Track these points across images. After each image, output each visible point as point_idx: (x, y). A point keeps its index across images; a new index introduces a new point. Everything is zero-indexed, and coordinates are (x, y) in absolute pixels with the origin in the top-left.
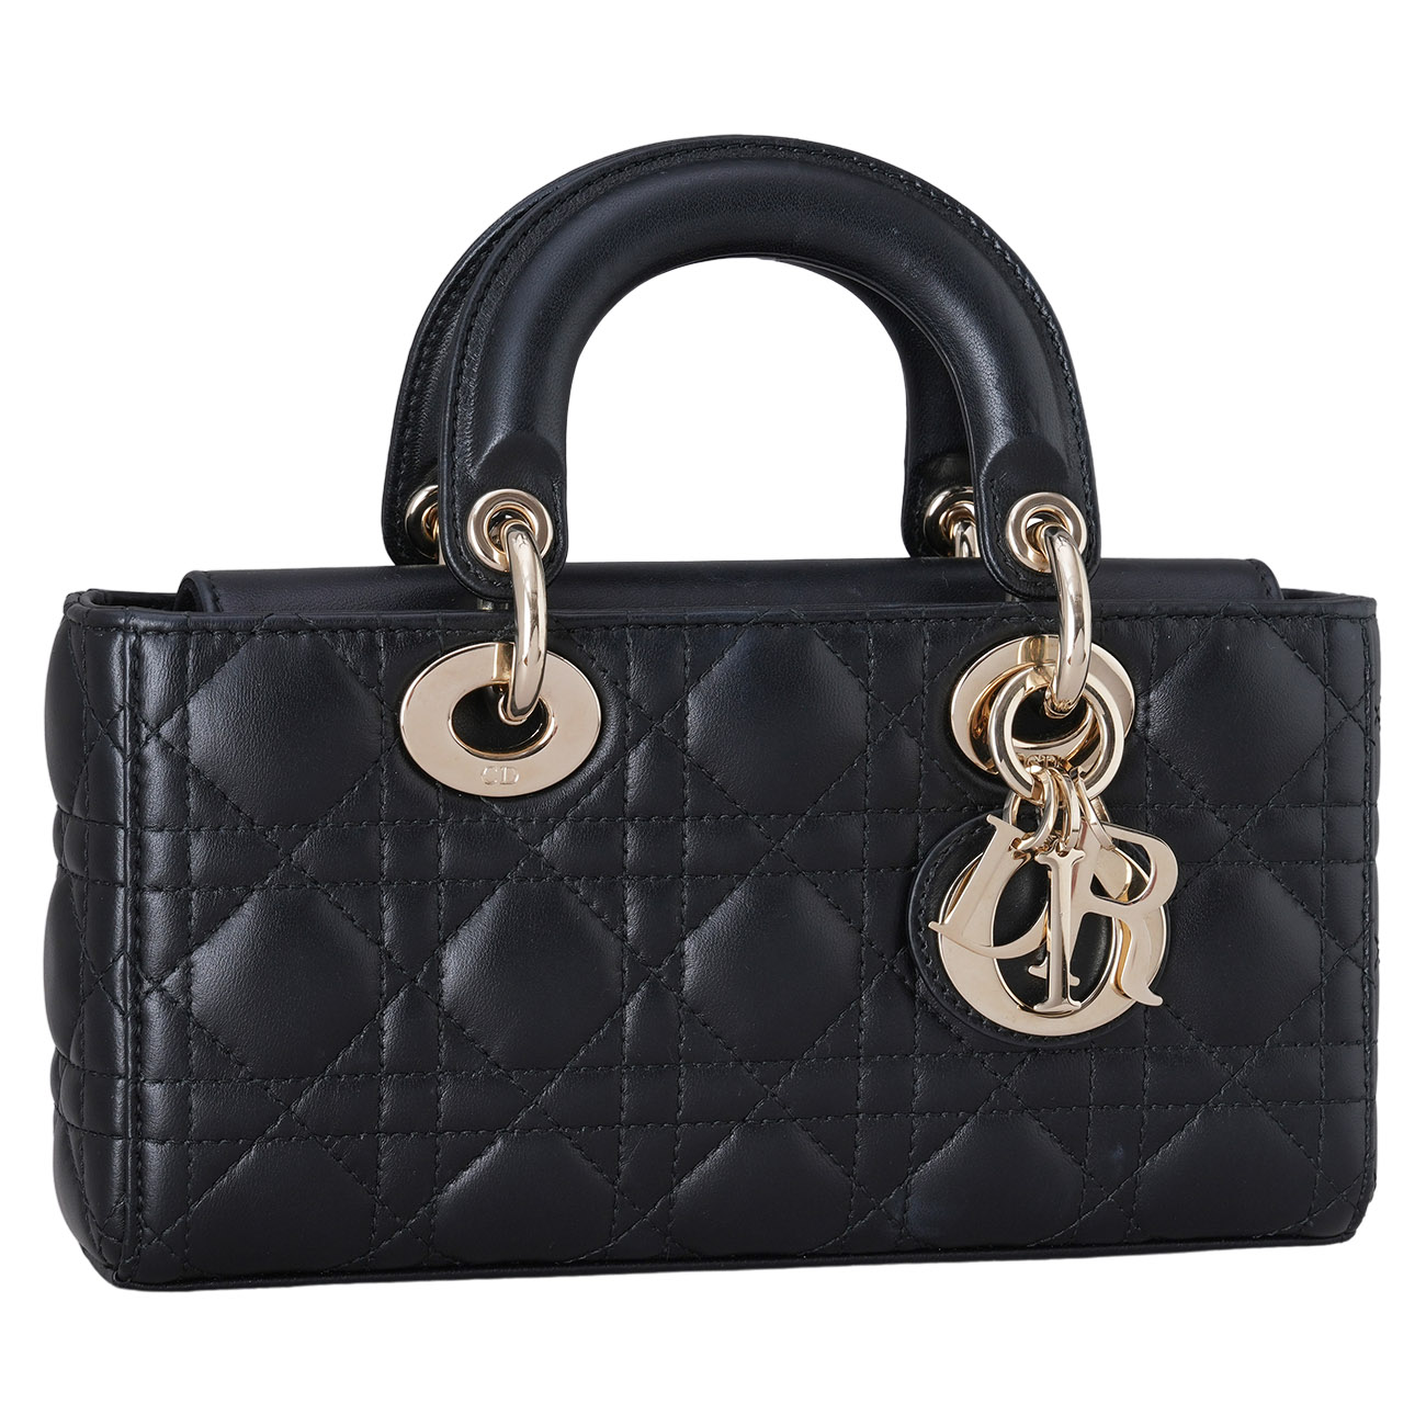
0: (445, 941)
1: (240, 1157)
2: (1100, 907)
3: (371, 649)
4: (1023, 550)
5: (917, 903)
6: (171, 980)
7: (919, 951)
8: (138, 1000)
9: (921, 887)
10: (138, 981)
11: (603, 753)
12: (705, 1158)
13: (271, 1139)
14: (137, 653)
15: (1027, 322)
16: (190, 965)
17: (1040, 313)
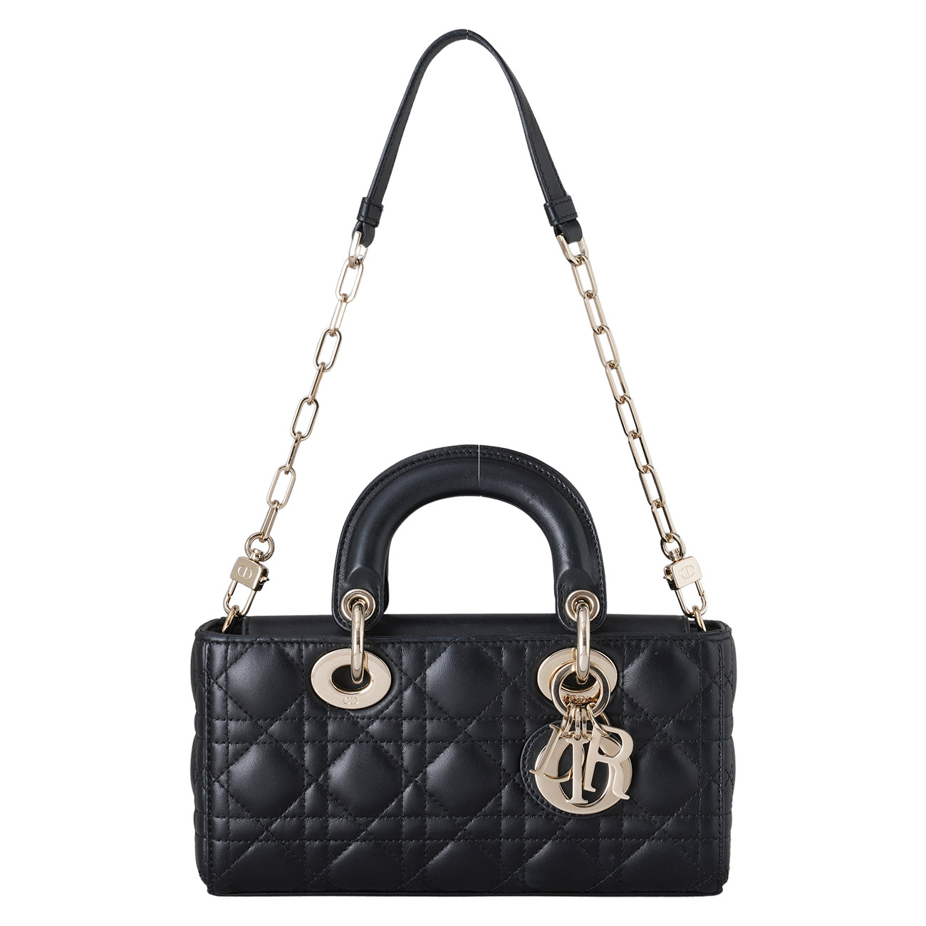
0: (330, 765)
1: (249, 847)
2: (603, 759)
3: (300, 650)
4: (573, 614)
5: (524, 755)
6: (223, 778)
7: (524, 776)
8: (210, 784)
9: (526, 749)
10: (209, 777)
11: (393, 693)
12: (438, 854)
13: (261, 841)
14: (210, 650)
15: (578, 520)
16: (229, 772)
17: (586, 517)
